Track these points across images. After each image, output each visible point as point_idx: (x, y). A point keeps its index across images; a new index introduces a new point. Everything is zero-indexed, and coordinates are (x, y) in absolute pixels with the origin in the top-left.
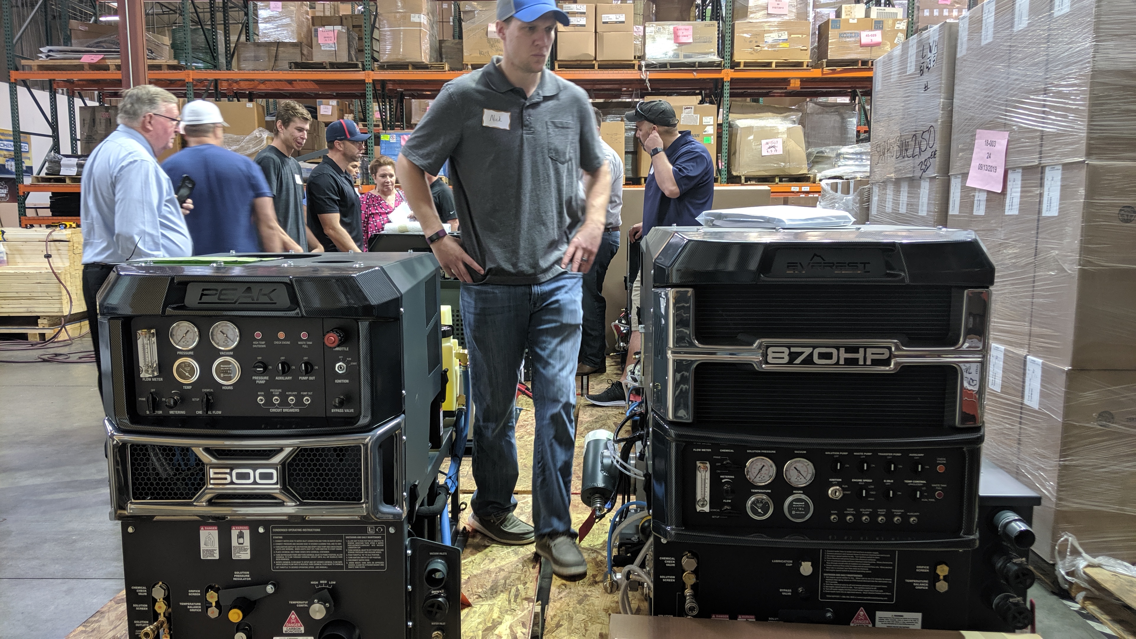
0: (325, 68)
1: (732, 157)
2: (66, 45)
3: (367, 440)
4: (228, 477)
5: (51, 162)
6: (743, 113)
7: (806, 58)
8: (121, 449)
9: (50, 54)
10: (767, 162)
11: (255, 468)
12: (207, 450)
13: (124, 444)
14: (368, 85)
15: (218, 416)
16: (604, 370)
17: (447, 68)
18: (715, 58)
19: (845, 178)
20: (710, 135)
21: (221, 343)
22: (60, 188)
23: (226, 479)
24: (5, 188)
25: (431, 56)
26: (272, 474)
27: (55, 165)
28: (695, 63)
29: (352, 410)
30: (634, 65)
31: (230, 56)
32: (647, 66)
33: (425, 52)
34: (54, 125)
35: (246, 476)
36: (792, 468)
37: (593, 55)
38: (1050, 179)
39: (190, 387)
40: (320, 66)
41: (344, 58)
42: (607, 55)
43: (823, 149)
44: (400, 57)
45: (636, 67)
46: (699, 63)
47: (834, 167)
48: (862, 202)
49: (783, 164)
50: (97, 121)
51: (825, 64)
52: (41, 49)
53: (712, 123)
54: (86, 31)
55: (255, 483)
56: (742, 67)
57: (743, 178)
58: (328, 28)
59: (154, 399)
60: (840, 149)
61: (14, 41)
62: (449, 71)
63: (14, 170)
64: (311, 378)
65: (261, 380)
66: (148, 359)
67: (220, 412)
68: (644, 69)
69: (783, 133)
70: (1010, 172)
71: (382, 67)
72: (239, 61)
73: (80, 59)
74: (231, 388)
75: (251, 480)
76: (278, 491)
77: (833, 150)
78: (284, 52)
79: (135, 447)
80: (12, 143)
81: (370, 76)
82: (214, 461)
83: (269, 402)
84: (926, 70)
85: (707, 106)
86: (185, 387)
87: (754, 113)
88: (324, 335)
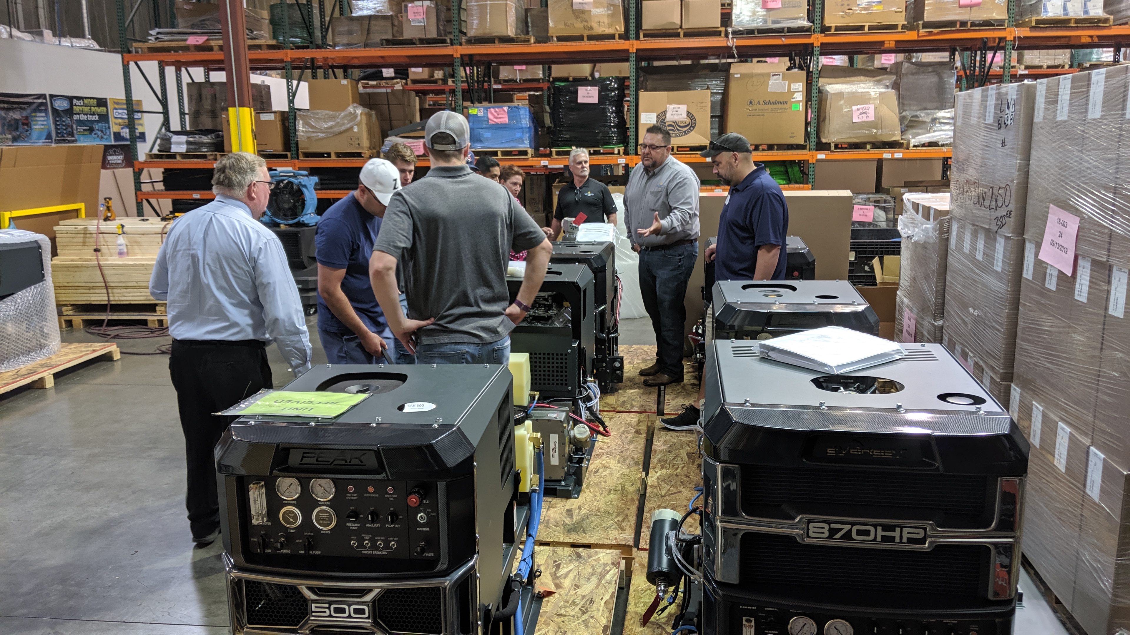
0: (414, 44)
1: (822, 124)
2: (173, 27)
3: (446, 584)
4: (327, 610)
5: (162, 139)
6: (834, 77)
7: (901, 20)
8: (237, 584)
9: (159, 36)
10: (858, 129)
11: (349, 605)
12: (311, 589)
13: (240, 580)
14: (456, 60)
15: (318, 555)
16: (682, 379)
17: (532, 40)
18: (805, 23)
19: (940, 143)
20: (799, 102)
21: (320, 495)
22: (172, 164)
23: (325, 612)
24: (121, 154)
25: (517, 28)
26: (364, 610)
27: (166, 143)
28: (783, 29)
29: (432, 554)
30: (720, 32)
31: (325, 30)
32: (734, 33)
33: (511, 26)
34: (164, 102)
35: (343, 611)
36: (832, 627)
37: (679, 23)
38: (1117, 279)
39: (294, 531)
40: (410, 42)
41: (433, 34)
42: (693, 22)
43: (918, 113)
44: (487, 31)
45: (723, 34)
46: (788, 28)
47: (929, 132)
48: (941, 232)
49: (875, 131)
50: (204, 96)
51: (921, 26)
52: (151, 32)
53: (801, 89)
54: (190, 10)
55: (350, 616)
56: (833, 32)
57: (833, 145)
58: (417, 3)
59: (264, 540)
60: (935, 113)
61: (126, 25)
62: (535, 43)
63: (128, 137)
64: (397, 526)
65: (354, 526)
66: (259, 506)
67: (319, 553)
68: (730, 36)
69: (875, 99)
70: (1080, 258)
71: (469, 42)
72: (333, 35)
73: (186, 40)
74: (329, 532)
75: (347, 615)
76: (369, 625)
77: (928, 114)
78: (376, 25)
79: (248, 582)
80: (126, 111)
81: (458, 51)
82: (317, 598)
83: (361, 545)
84: (1003, 125)
85: (795, 73)
86: (290, 531)
87: (845, 77)
88: (407, 496)
